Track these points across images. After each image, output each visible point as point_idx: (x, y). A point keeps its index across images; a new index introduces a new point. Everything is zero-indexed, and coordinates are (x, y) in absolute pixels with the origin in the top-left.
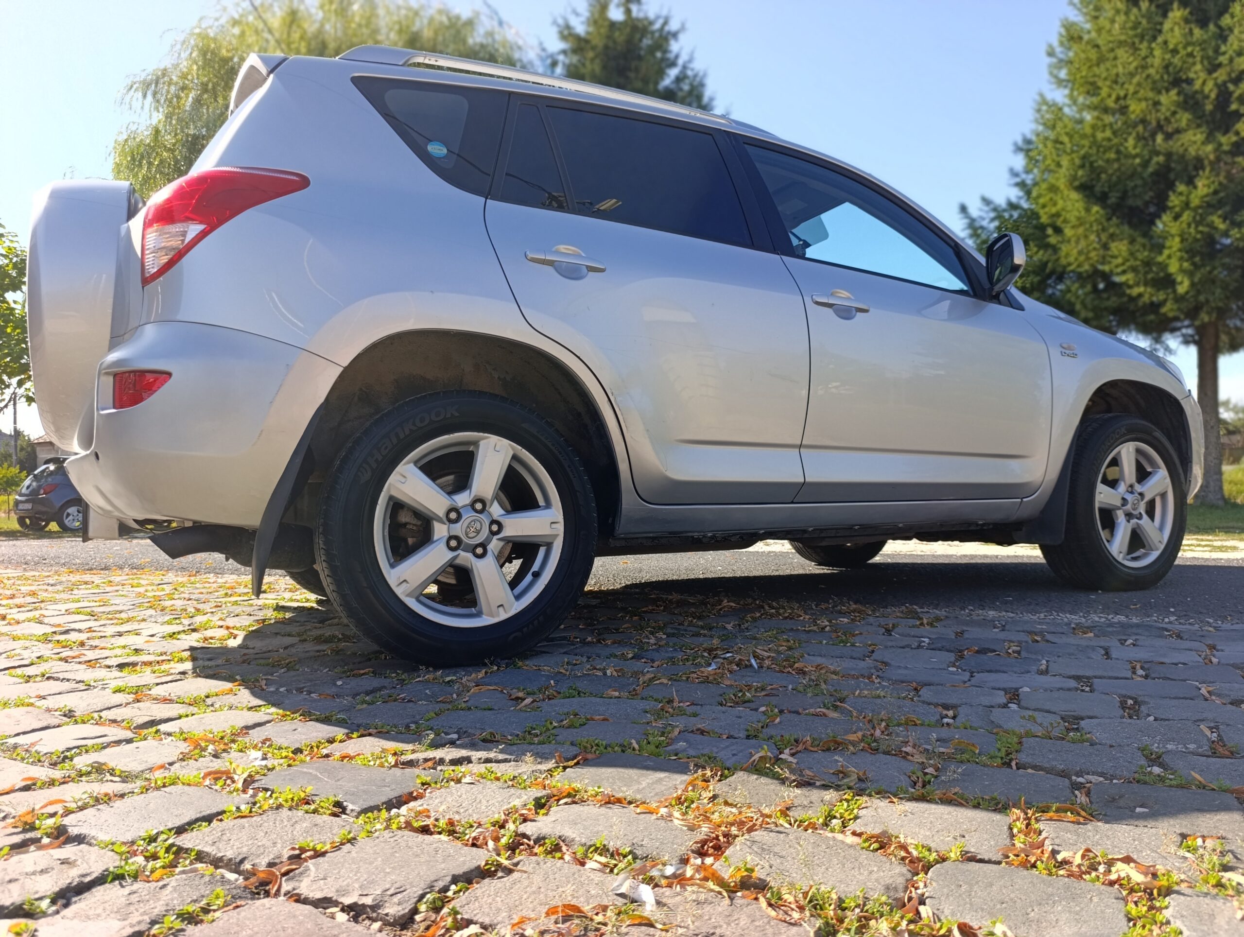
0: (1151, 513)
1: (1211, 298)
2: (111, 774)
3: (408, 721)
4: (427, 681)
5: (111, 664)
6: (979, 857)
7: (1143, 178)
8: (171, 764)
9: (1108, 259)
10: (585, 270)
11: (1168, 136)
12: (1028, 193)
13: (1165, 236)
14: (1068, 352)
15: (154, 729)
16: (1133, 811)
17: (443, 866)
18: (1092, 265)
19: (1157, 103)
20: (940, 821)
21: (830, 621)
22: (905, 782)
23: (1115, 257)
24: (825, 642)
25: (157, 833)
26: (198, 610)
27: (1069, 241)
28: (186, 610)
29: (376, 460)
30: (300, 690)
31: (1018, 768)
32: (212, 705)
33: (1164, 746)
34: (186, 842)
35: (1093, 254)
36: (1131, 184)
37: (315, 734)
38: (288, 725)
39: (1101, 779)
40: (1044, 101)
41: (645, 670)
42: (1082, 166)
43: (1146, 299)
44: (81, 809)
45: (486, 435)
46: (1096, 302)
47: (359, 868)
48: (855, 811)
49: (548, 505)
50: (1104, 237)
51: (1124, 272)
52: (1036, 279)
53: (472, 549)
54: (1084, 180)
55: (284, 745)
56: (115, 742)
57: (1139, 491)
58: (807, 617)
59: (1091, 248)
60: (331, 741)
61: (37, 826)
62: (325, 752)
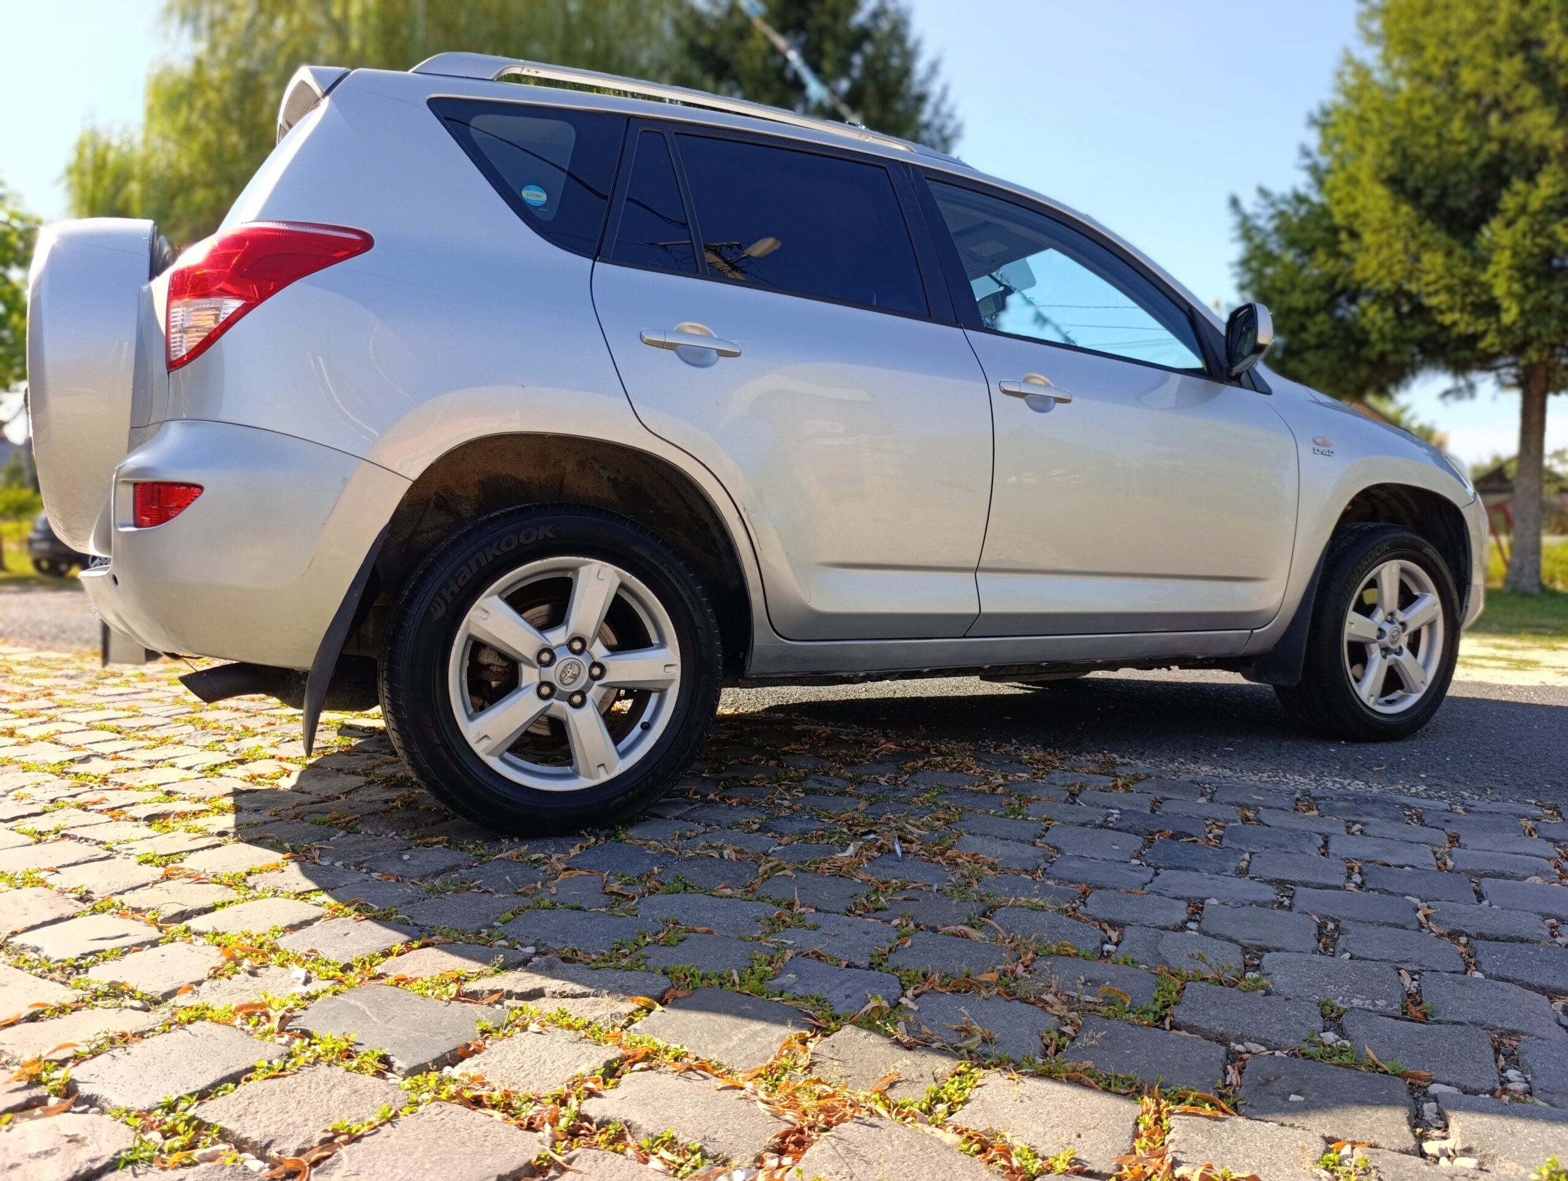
0: (1414, 647)
1: (1544, 332)
2: (131, 997)
3: (479, 924)
4: (509, 860)
5: (138, 816)
6: (1089, 1167)
7: (1468, 172)
8: (199, 983)
9: (1417, 274)
10: (715, 354)
11: (1506, 117)
12: (1320, 183)
13: (1494, 247)
14: (1322, 448)
15: (182, 926)
16: (1286, 1099)
17: (489, 1161)
18: (1394, 282)
19: (1496, 73)
20: (1059, 1112)
21: (1005, 777)
22: (1033, 1046)
23: (1428, 273)
24: (992, 811)
25: (177, 1100)
26: (246, 729)
27: (1367, 250)
28: (232, 729)
29: (452, 593)
30: (359, 866)
31: (1172, 1027)
32: (254, 887)
33: (1349, 1001)
34: (208, 1114)
35: (1397, 268)
36: (1453, 179)
37: (368, 943)
38: (339, 925)
39: (1263, 1048)
40: (1349, 60)
41: (770, 851)
42: (1392, 153)
43: (1461, 328)
44: (95, 1054)
45: (587, 559)
46: (1398, 331)
47: (396, 1160)
48: (967, 1091)
49: (663, 644)
50: (1413, 247)
51: (1436, 293)
52: (1324, 297)
53: (569, 698)
54: (1394, 170)
55: (332, 960)
56: (138, 945)
57: (1401, 620)
58: (979, 770)
59: (1395, 260)
60: (387, 954)
61: (44, 1080)
62: (378, 970)
